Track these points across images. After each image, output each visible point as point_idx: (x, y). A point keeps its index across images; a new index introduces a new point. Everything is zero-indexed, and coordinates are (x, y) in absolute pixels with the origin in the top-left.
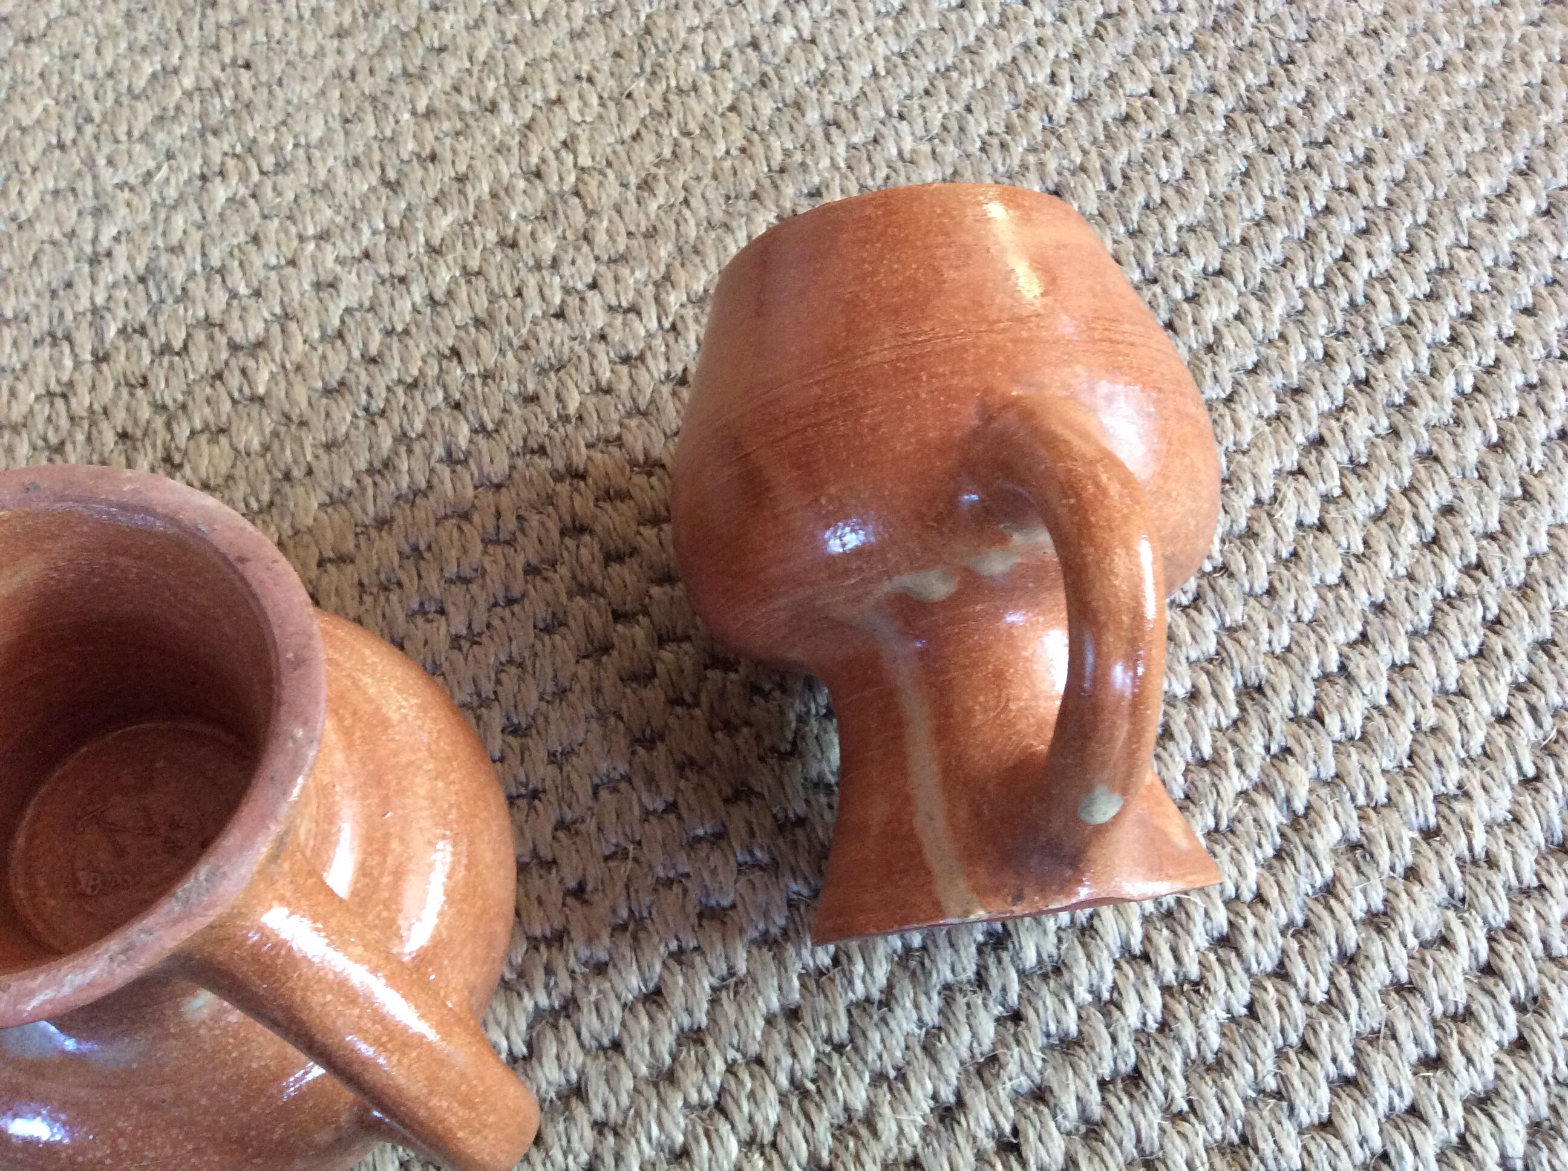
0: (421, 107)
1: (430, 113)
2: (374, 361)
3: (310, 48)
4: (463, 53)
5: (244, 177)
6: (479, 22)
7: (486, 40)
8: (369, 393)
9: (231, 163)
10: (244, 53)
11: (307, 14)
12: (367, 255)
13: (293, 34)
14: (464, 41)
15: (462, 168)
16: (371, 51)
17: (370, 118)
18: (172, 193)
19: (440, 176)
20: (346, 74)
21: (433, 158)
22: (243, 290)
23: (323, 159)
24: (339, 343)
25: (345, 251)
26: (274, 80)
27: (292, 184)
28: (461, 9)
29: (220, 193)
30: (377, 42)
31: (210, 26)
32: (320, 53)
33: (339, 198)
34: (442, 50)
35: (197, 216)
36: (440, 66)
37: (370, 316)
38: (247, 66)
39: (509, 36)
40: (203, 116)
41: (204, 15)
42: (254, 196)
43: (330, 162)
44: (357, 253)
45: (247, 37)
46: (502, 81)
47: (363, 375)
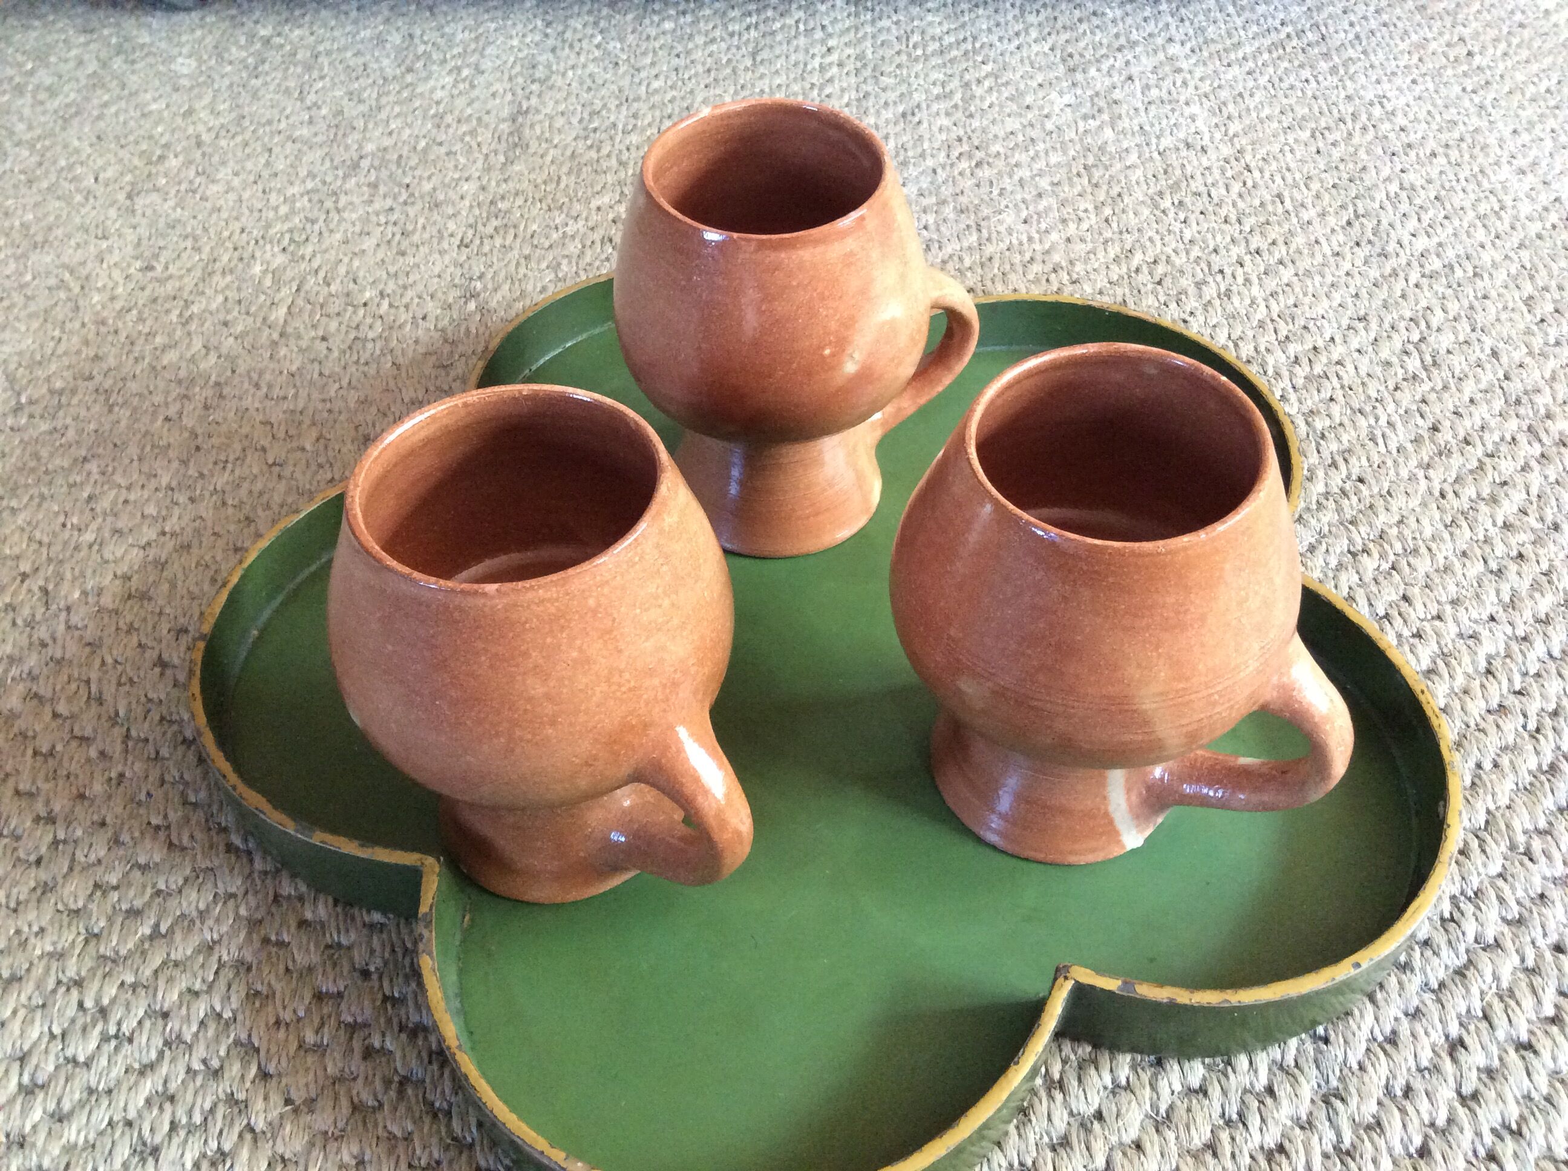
0: (1500, 523)
1: (1507, 526)
2: (1520, 693)
3: (1404, 473)
4: (1521, 487)
5: (1383, 556)
6: (1525, 468)
7: (1535, 480)
8: (1525, 716)
9: (1371, 545)
10: (1355, 472)
11: (1394, 451)
12: (1492, 619)
13: (1390, 463)
14: (1519, 479)
15: (1545, 566)
16: (1450, 480)
17: (1464, 524)
18: (1333, 562)
19: (1531, 571)
20: (1437, 494)
21: (1521, 556)
22: (1406, 633)
23: (1440, 550)
24: (1490, 677)
25: (1475, 615)
26: (1384, 492)
27: (1423, 565)
28: (1509, 458)
29: (1369, 564)
30: (1454, 476)
31: (1326, 454)
32: (1413, 478)
33: (1460, 576)
34: (1505, 483)
35: (1356, 578)
36: (1507, 495)
37: (1508, 660)
38: (1361, 480)
39: (1552, 479)
40: (1339, 510)
41: (1318, 444)
42: (1393, 568)
43: (1445, 551)
44: (1485, 617)
45: (1353, 460)
46: (1556, 509)
47: (1517, 702)
